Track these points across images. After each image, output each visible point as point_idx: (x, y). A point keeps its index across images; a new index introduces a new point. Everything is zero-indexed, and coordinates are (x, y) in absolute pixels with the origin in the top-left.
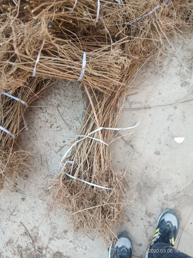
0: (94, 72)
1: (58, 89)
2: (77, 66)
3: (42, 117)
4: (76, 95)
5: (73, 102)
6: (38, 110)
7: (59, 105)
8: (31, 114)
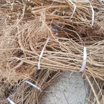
0: (95, 63)
1: (64, 77)
2: (78, 58)
3: (52, 100)
4: (79, 82)
5: (76, 88)
6: (49, 94)
7: (65, 91)
8: (44, 97)
